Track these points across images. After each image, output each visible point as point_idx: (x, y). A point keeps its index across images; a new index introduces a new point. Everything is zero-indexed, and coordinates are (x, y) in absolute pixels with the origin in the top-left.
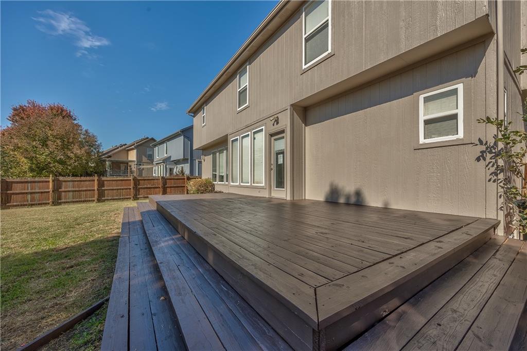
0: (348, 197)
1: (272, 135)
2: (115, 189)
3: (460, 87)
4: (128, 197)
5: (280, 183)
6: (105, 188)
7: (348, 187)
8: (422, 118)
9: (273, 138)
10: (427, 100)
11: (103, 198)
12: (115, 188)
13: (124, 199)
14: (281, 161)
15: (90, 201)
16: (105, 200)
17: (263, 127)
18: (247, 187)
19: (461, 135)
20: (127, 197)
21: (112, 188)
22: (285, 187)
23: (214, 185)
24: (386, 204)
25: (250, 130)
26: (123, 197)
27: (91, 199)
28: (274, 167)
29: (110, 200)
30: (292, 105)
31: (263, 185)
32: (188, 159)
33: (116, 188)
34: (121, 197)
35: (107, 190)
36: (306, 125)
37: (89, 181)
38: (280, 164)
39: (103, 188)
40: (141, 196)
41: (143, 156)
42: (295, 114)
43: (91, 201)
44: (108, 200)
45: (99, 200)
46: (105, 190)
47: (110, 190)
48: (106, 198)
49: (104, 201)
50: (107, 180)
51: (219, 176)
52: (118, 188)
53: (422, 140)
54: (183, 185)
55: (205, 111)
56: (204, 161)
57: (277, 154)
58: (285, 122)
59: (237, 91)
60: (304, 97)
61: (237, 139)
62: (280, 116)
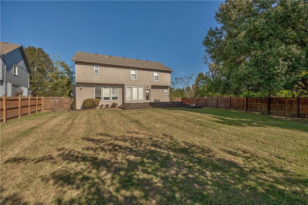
9: (145, 90)
17: (143, 87)
18: (136, 101)
22: (149, 100)
25: (138, 87)
28: (145, 96)
31: (142, 100)
55: (98, 68)
56: (81, 89)
57: (146, 93)
58: (150, 88)
59: (130, 74)
60: (154, 85)
61: (131, 87)
62: (149, 86)
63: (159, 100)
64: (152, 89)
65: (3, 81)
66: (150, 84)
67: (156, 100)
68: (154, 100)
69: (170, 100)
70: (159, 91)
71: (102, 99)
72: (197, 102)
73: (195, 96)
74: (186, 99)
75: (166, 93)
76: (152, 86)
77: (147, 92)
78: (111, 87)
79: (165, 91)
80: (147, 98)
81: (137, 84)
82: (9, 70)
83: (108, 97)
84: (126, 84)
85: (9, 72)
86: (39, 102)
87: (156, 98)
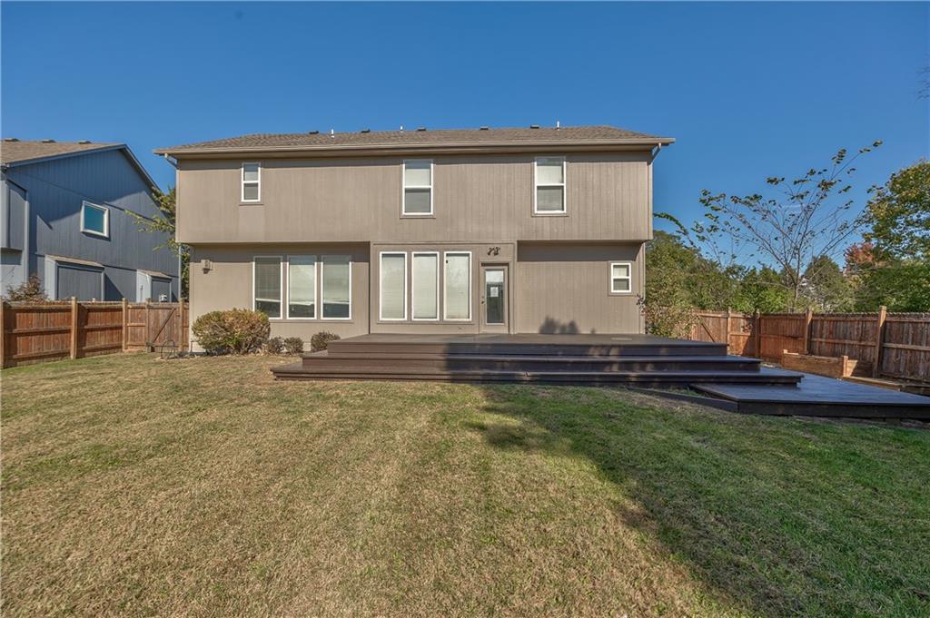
0: (563, 328)
1: (483, 265)
3: (630, 265)
7: (564, 320)
8: (613, 277)
9: (484, 268)
10: (615, 266)
14: (495, 293)
17: (471, 253)
19: (630, 291)
24: (593, 331)
25: (441, 251)
28: (484, 300)
30: (519, 241)
31: (470, 320)
32: (19, 252)
38: (494, 298)
51: (293, 306)
53: (613, 291)
54: (63, 327)
55: (258, 176)
56: (206, 271)
57: (489, 286)
58: (508, 254)
59: (401, 186)
60: (534, 239)
61: (403, 255)
62: (502, 247)
63: (572, 325)
64: (520, 259)
65: (21, 251)
66: (509, 234)
67: (549, 327)
68: (542, 321)
69: (653, 327)
70: (577, 273)
71: (284, 314)
72: (882, 349)
73: (868, 305)
74: (784, 323)
75: (621, 283)
76: (520, 244)
77: (494, 277)
78: (319, 260)
79: (616, 274)
80: (495, 309)
81: (433, 238)
82: (52, 220)
83: (309, 304)
84: (380, 240)
85: (52, 224)
86: (96, 321)
87: (551, 317)
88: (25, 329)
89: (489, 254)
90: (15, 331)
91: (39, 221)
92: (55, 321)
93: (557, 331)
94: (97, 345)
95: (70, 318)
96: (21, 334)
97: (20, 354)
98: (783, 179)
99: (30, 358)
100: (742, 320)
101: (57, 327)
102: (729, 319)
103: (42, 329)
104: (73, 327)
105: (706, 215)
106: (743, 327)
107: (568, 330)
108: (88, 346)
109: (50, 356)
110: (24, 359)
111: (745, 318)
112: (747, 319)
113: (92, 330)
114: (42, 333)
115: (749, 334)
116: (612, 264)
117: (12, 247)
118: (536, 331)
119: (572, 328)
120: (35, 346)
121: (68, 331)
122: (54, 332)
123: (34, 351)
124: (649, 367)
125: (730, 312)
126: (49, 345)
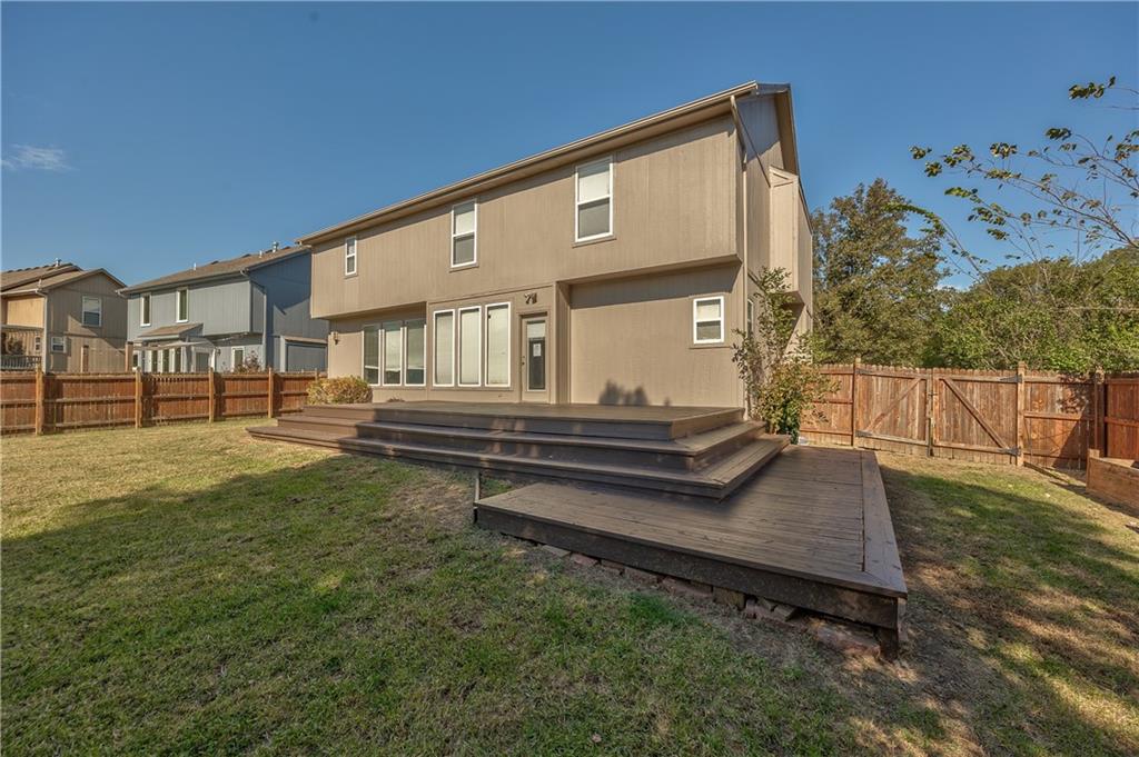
0: (628, 396)
1: (523, 316)
2: (93, 403)
3: (722, 298)
4: (127, 420)
5: (537, 381)
6: (65, 399)
7: (628, 385)
8: (696, 321)
9: (524, 321)
10: (699, 304)
11: (58, 425)
12: (91, 399)
13: (117, 425)
14: (537, 352)
15: (19, 431)
16: (64, 428)
17: (509, 303)
18: (474, 390)
19: (722, 340)
20: (125, 420)
21: (82, 399)
22: (547, 387)
23: (370, 390)
24: (667, 402)
25: (483, 304)
26: (114, 421)
27: (22, 427)
28: (526, 360)
29: (78, 427)
30: (558, 282)
31: (509, 385)
32: (261, 335)
33: (94, 399)
34: (109, 421)
35: (68, 404)
36: (572, 308)
37: (19, 381)
38: (536, 357)
39: (58, 400)
40: (160, 418)
41: (70, 318)
42: (561, 294)
43: (25, 431)
44: (73, 428)
45: (47, 429)
46: (63, 404)
47: (78, 403)
48: (66, 423)
49: (61, 430)
50: (69, 381)
51: (386, 373)
52: (100, 399)
53: (696, 341)
54: (262, 393)
55: (355, 249)
56: (336, 342)
57: (531, 342)
58: (550, 300)
59: (450, 236)
60: (575, 276)
61: (451, 314)
62: (539, 292)
63: (639, 392)
67: (611, 396)
68: (602, 388)
70: (646, 315)
71: (381, 381)
75: (709, 328)
77: (536, 330)
79: (702, 315)
80: (537, 372)
81: (477, 290)
82: (286, 307)
83: (396, 370)
84: (434, 299)
85: (285, 311)
86: (289, 388)
87: (613, 382)
88: (232, 393)
89: (527, 302)
90: (223, 394)
91: (275, 308)
92: (256, 388)
93: (621, 402)
94: (293, 408)
95: (267, 385)
96: (227, 397)
97: (228, 412)
98: (1112, 81)
99: (236, 416)
100: (1059, 389)
101: (257, 393)
102: (1021, 387)
103: (245, 393)
104: (270, 392)
105: (948, 192)
106: (1063, 402)
107: (633, 400)
108: (284, 408)
109: (252, 415)
110: (231, 416)
111: (1064, 383)
112: (1073, 385)
113: (286, 395)
114: (245, 397)
115: (1078, 416)
116: (695, 301)
117: (255, 331)
118: (595, 401)
119: (639, 398)
120: (239, 406)
121: (267, 396)
122: (255, 396)
123: (239, 411)
124: (534, 451)
125: (1021, 372)
126: (251, 406)
